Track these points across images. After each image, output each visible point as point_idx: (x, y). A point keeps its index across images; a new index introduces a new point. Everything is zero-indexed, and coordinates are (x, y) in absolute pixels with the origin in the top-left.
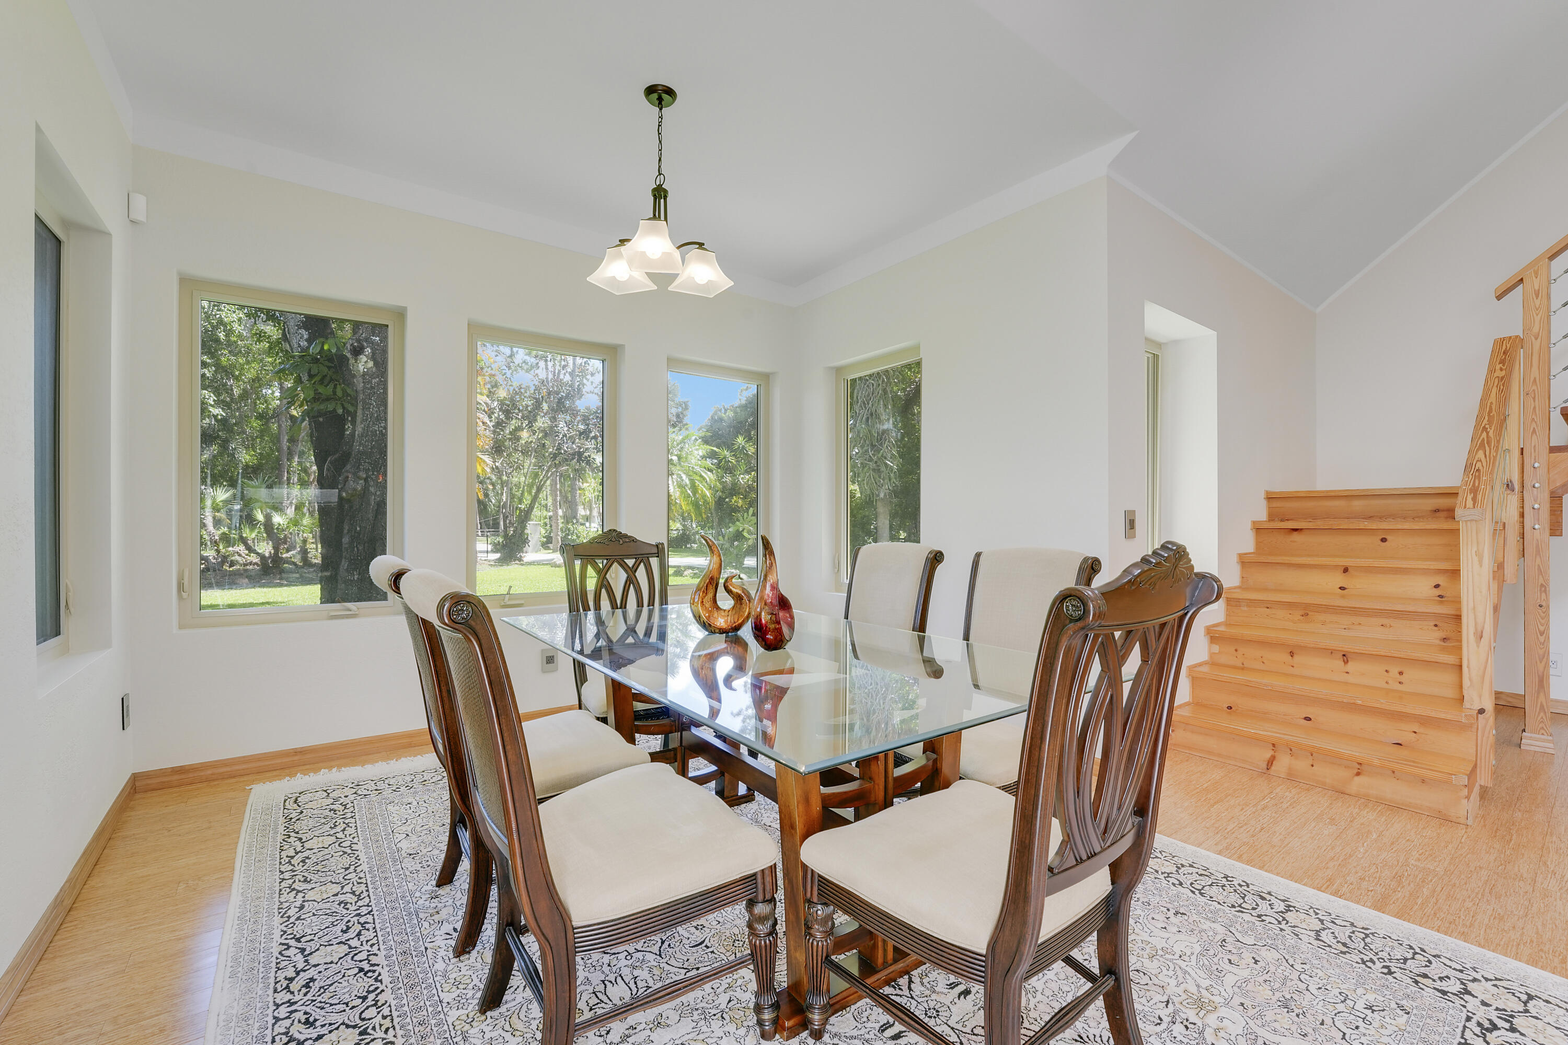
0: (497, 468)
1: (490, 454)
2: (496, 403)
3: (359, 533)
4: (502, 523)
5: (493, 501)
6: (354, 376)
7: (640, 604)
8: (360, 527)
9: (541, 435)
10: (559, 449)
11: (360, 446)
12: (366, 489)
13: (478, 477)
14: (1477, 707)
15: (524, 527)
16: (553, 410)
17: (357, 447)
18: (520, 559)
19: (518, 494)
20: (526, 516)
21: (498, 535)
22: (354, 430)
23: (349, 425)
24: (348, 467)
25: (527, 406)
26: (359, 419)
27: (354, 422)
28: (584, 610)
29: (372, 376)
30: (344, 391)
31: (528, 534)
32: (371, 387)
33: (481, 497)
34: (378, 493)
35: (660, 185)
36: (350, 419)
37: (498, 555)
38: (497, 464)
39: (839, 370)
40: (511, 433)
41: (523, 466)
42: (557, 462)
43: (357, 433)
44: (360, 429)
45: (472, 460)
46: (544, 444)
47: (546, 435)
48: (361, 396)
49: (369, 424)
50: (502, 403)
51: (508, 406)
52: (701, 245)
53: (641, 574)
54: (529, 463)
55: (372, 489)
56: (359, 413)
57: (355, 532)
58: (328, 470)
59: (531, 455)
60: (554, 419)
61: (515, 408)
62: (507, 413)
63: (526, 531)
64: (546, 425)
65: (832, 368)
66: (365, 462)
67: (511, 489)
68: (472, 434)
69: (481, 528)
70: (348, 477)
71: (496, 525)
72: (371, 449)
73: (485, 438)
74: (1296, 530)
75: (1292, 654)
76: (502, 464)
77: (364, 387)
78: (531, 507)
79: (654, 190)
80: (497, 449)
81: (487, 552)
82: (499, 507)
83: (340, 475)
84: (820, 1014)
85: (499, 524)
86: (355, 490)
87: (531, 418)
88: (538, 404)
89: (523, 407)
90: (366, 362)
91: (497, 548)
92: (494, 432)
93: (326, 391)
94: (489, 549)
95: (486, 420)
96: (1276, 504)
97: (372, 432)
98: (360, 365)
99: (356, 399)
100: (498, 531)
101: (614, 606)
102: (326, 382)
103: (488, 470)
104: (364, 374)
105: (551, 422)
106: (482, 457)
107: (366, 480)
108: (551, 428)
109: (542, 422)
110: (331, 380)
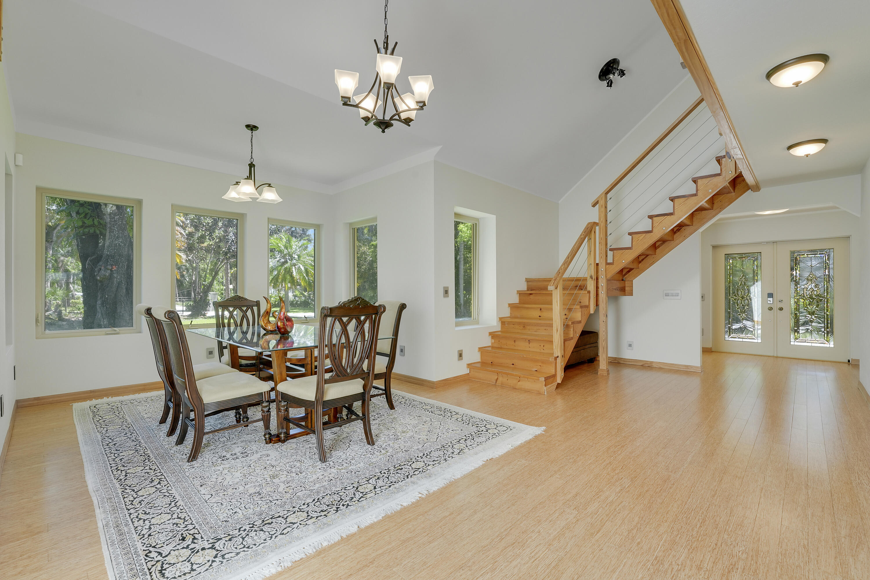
0: (189, 260)
1: (184, 251)
2: (188, 222)
3: (107, 299)
4: (193, 293)
5: (187, 279)
6: (104, 214)
7: (248, 325)
8: (108, 295)
9: (217, 240)
10: (229, 249)
11: (108, 252)
12: (111, 274)
13: (177, 264)
14: (557, 356)
15: (207, 296)
16: (225, 225)
17: (106, 252)
18: (204, 315)
19: (203, 275)
20: (209, 288)
21: (190, 301)
22: (104, 244)
23: (101, 241)
24: (101, 263)
25: (209, 223)
26: (107, 238)
27: (104, 240)
28: (223, 327)
29: (115, 214)
30: (99, 222)
31: (209, 300)
32: (115, 221)
33: (179, 277)
34: (118, 277)
35: (252, 163)
36: (102, 237)
37: (190, 313)
38: (189, 258)
39: (351, 224)
40: (198, 239)
41: (206, 259)
42: (228, 257)
43: (106, 245)
44: (108, 243)
45: (173, 255)
46: (219, 246)
47: (220, 241)
48: (109, 225)
49: (113, 240)
50: (192, 221)
51: (196, 222)
52: (270, 185)
53: (249, 313)
54: (209, 258)
55: (115, 275)
56: (108, 234)
57: (105, 298)
58: (88, 264)
59: (211, 252)
60: (226, 231)
61: (201, 224)
62: (196, 227)
63: (208, 298)
64: (221, 235)
65: (348, 223)
66: (111, 260)
67: (199, 272)
68: (174, 240)
69: (179, 297)
70: (101, 269)
71: (189, 294)
72: (114, 254)
73: (182, 243)
74: (531, 294)
75: (515, 341)
76: (192, 257)
77: (110, 221)
78: (211, 284)
79: (249, 165)
80: (190, 249)
81: (183, 311)
82: (191, 283)
83: (96, 268)
84: (284, 434)
85: (191, 294)
86: (105, 275)
87: (211, 229)
88: (215, 222)
89: (206, 224)
90: (112, 207)
91: (189, 309)
92: (187, 239)
93: (88, 222)
94: (184, 309)
95: (182, 232)
96: (530, 283)
97: (114, 244)
98: (108, 209)
99: (105, 226)
100: (191, 298)
101: (236, 325)
102: (88, 217)
103: (184, 261)
104: (110, 214)
105: (224, 233)
106: (179, 254)
107: (111, 270)
108: (224, 236)
109: (218, 233)
110: (91, 216)
